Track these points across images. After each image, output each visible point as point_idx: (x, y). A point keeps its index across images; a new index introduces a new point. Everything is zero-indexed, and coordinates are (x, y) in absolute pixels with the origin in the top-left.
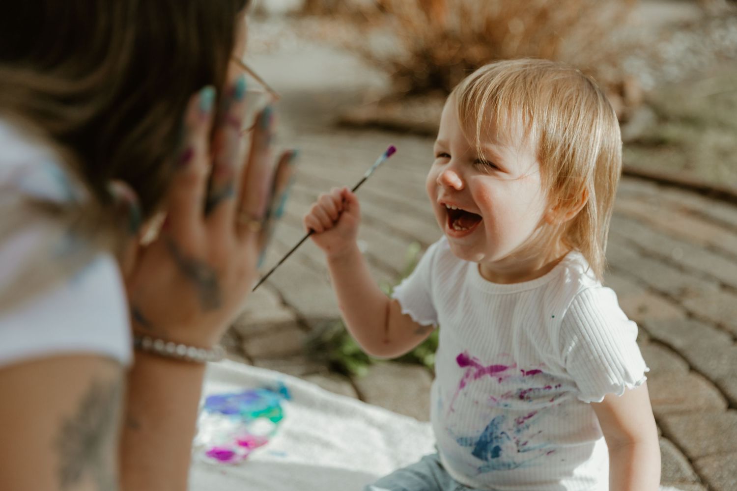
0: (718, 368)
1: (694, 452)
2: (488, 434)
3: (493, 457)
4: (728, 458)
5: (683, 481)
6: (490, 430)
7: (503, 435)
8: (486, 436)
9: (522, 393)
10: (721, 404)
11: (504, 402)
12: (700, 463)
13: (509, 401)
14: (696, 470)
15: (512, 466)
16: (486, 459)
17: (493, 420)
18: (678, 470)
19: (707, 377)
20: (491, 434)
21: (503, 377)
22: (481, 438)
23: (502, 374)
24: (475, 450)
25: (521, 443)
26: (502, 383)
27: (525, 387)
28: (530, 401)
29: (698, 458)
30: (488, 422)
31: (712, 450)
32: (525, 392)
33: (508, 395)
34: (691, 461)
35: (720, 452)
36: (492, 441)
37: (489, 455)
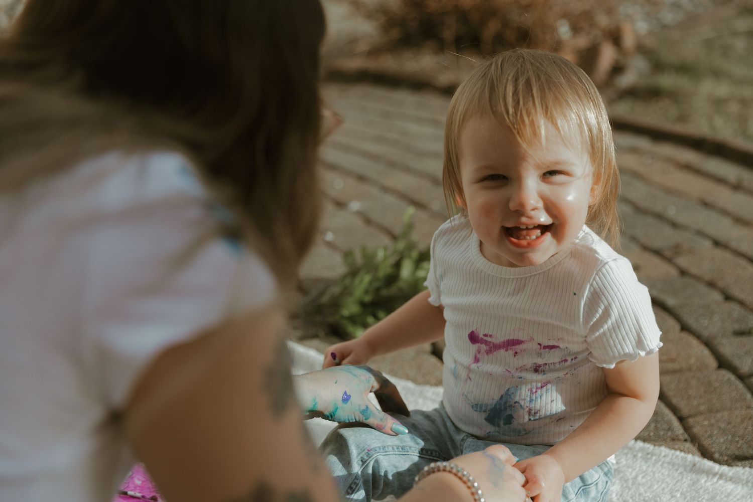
0: (710, 326)
1: (685, 411)
2: (503, 403)
3: (505, 424)
4: (719, 415)
5: (674, 439)
6: (504, 399)
7: (517, 404)
8: (500, 405)
9: (536, 366)
10: (712, 362)
11: (518, 374)
12: (691, 421)
13: (523, 374)
14: (686, 429)
15: (523, 432)
16: (499, 426)
17: (508, 390)
18: (670, 429)
19: (698, 337)
20: (506, 402)
21: (518, 351)
22: (496, 405)
23: (519, 348)
24: (489, 416)
25: (533, 412)
26: (516, 357)
27: (540, 361)
28: (544, 374)
29: (689, 417)
30: (502, 392)
31: (702, 408)
32: (540, 366)
33: (522, 369)
34: (681, 419)
35: (710, 411)
36: (505, 409)
37: (502, 422)
